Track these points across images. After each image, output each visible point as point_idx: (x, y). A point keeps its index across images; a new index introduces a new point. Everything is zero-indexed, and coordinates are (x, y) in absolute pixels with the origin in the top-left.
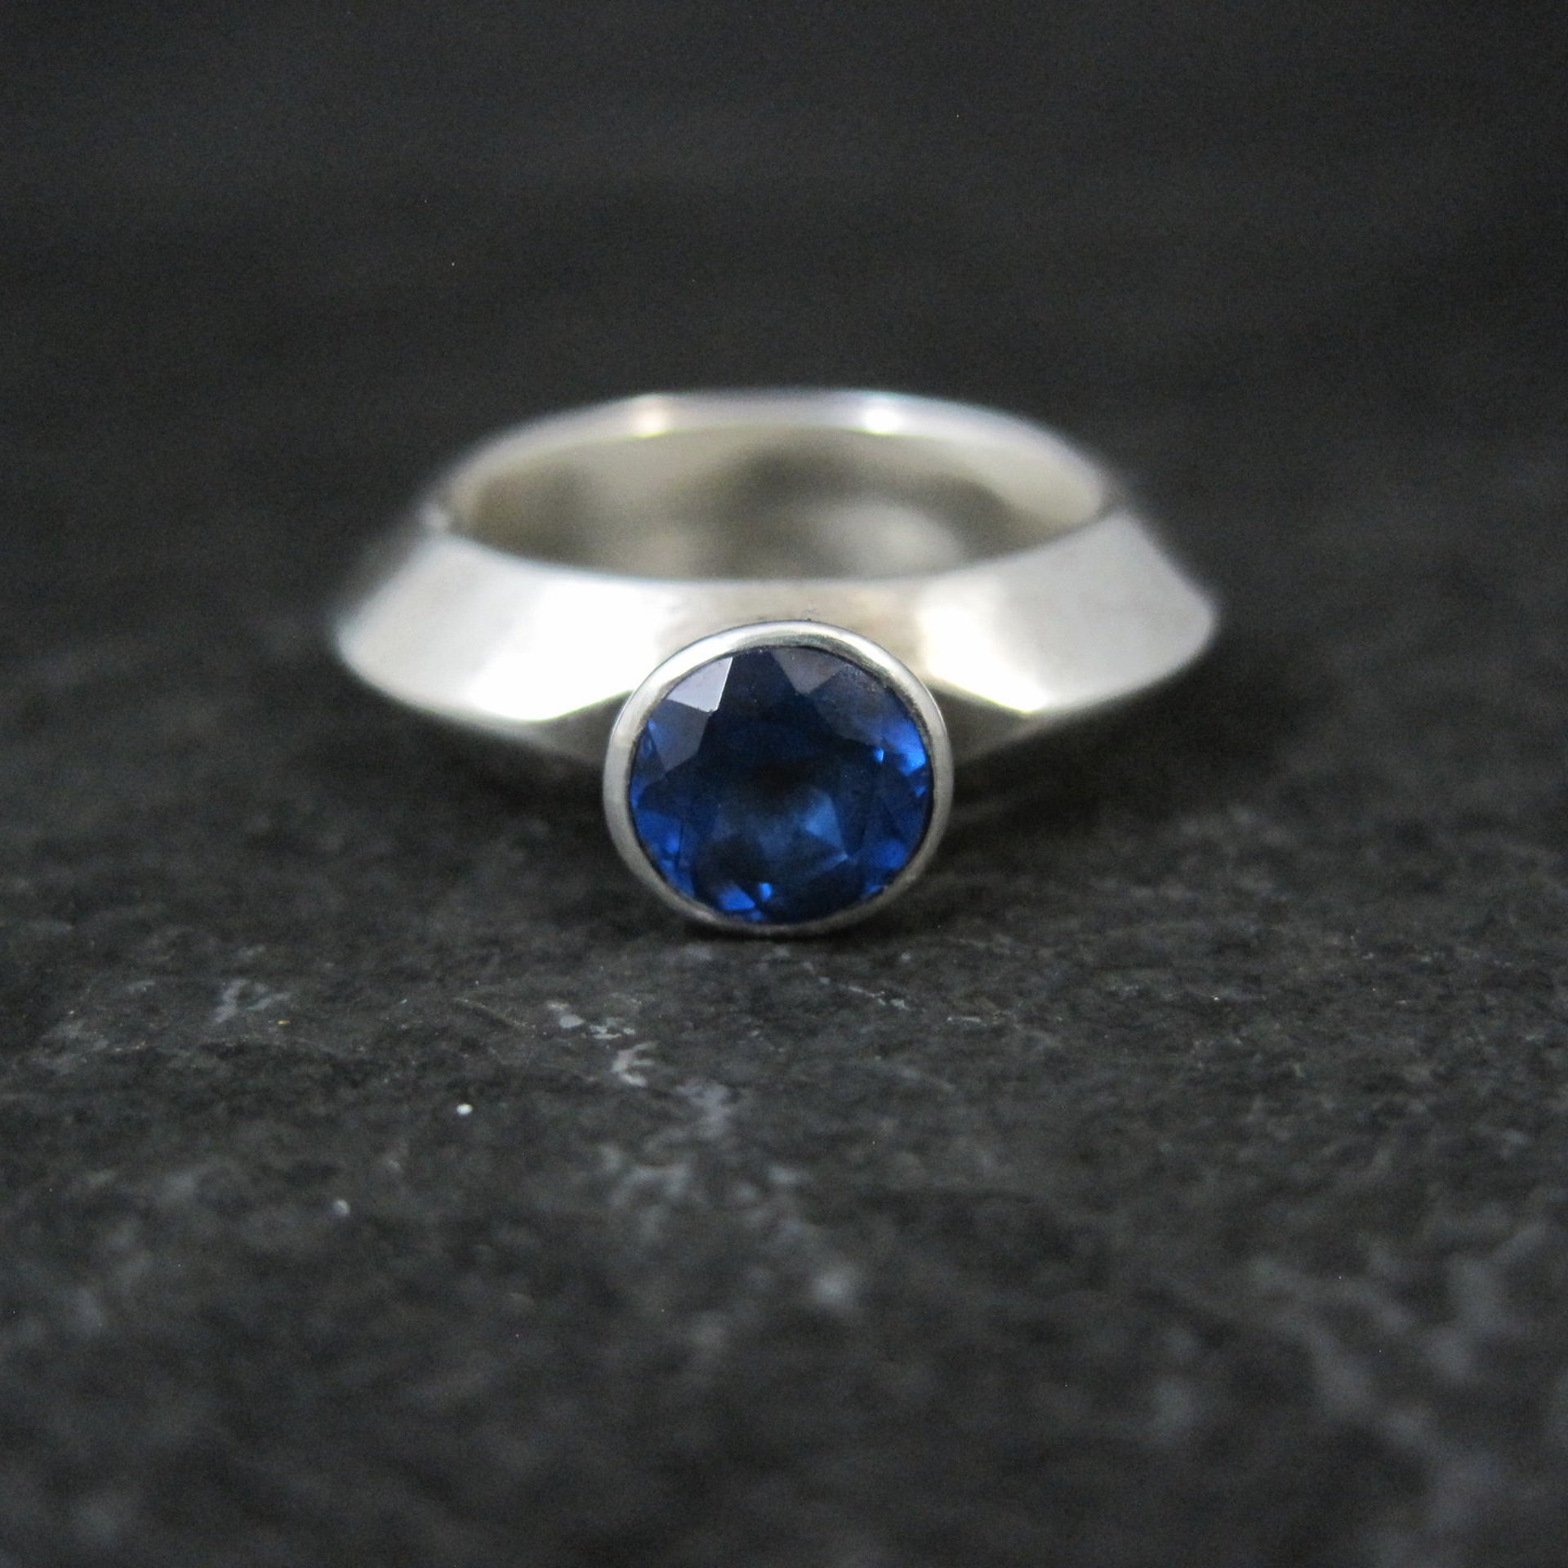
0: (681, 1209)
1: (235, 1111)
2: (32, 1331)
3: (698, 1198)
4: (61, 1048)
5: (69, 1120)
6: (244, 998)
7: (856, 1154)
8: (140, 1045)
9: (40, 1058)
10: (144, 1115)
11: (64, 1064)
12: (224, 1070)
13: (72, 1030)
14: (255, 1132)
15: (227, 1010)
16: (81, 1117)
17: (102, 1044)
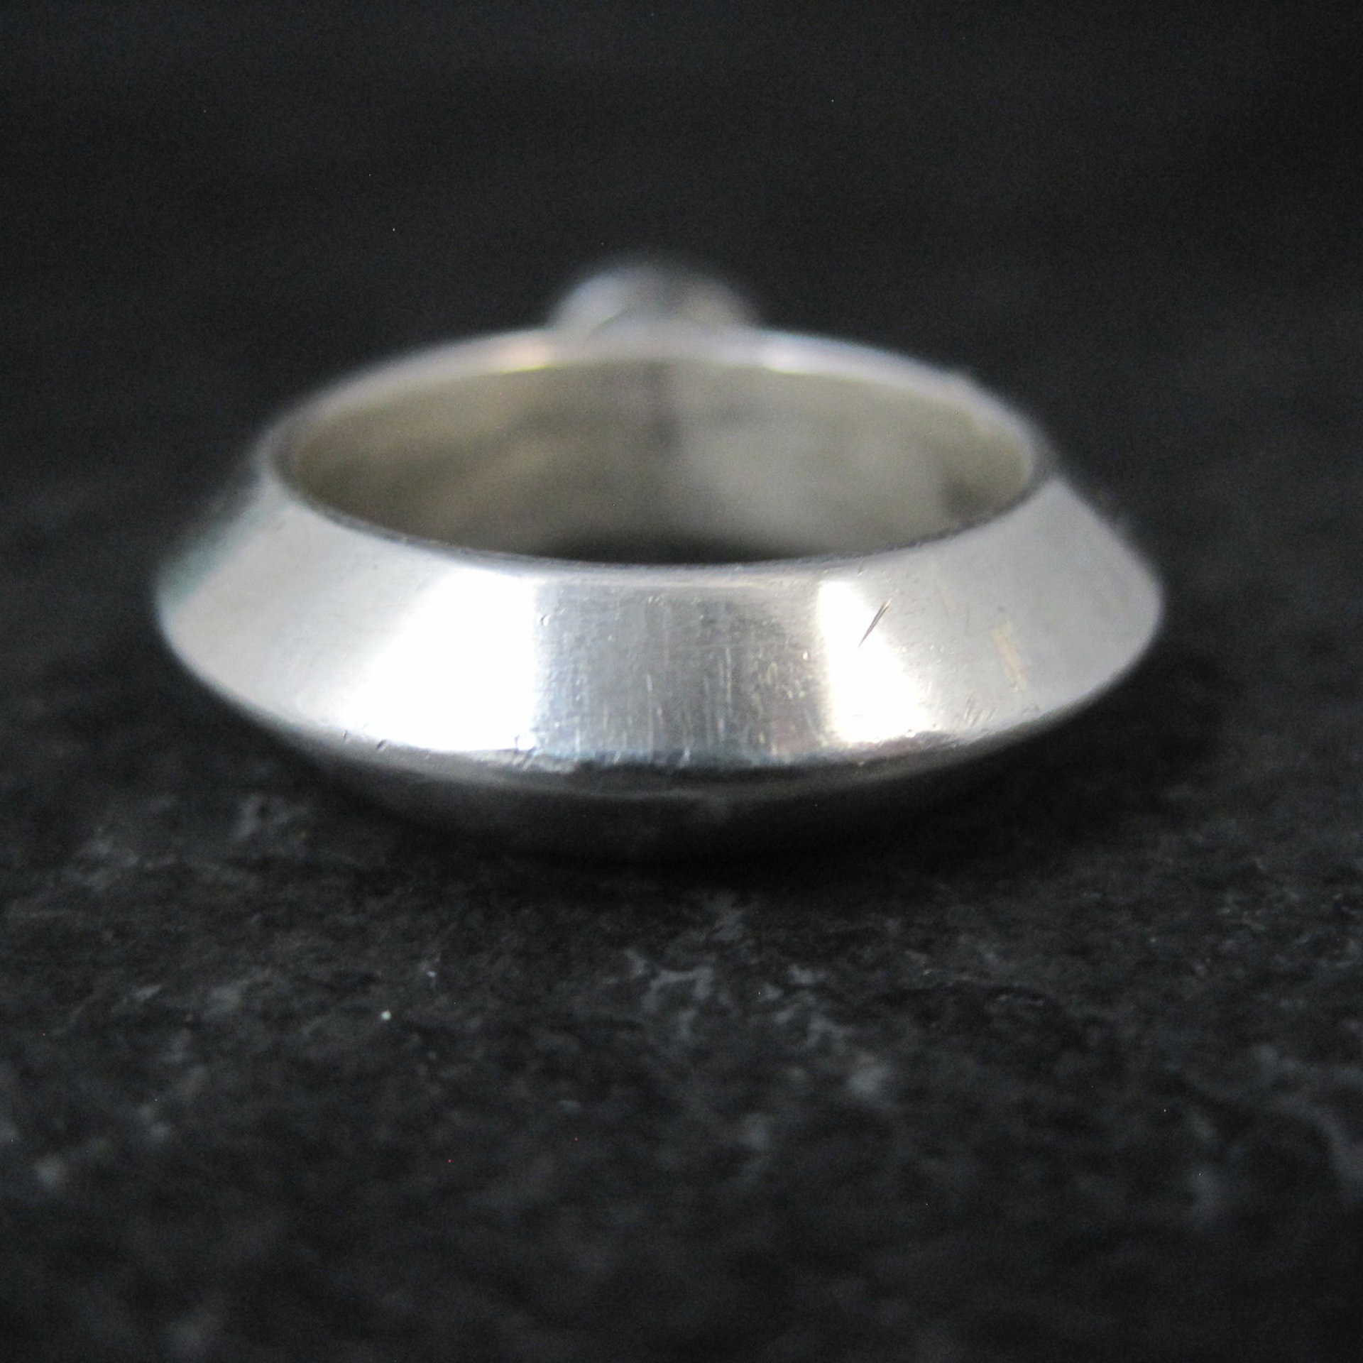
0: (710, 1009)
1: (269, 923)
2: (98, 1147)
3: (725, 999)
4: (94, 865)
5: (108, 935)
6: (263, 812)
7: (868, 953)
8: (169, 860)
9: (73, 875)
10: (181, 928)
11: (98, 881)
12: (252, 883)
13: (102, 847)
14: (293, 943)
15: (247, 825)
16: (122, 933)
17: (132, 860)
